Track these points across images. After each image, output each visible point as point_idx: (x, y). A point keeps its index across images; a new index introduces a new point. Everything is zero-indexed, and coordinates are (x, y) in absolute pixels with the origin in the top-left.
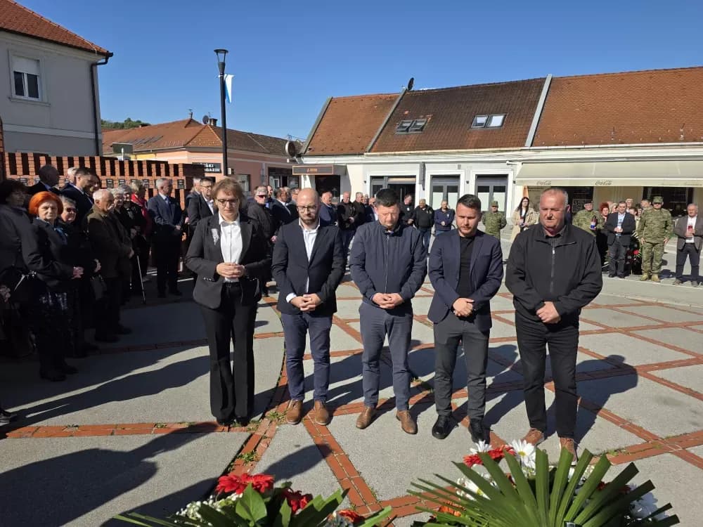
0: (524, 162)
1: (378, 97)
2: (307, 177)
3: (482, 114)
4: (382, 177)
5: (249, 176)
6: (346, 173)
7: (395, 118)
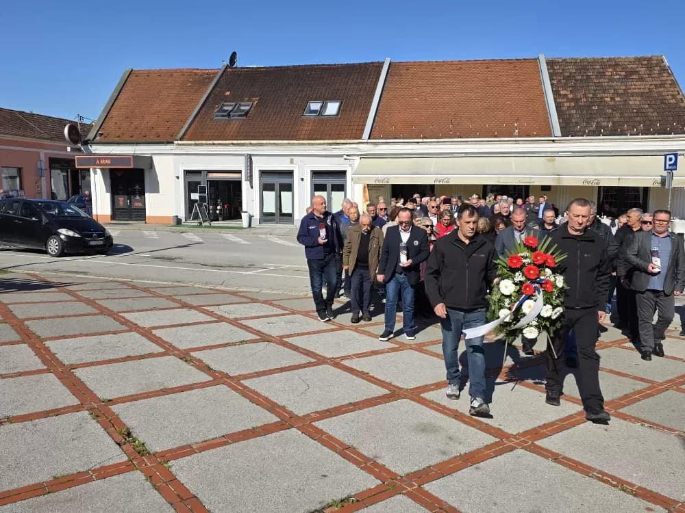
0: (363, 156)
1: (192, 73)
2: (99, 171)
3: (316, 100)
4: (199, 172)
5: (20, 170)
6: (151, 166)
7: (215, 99)
